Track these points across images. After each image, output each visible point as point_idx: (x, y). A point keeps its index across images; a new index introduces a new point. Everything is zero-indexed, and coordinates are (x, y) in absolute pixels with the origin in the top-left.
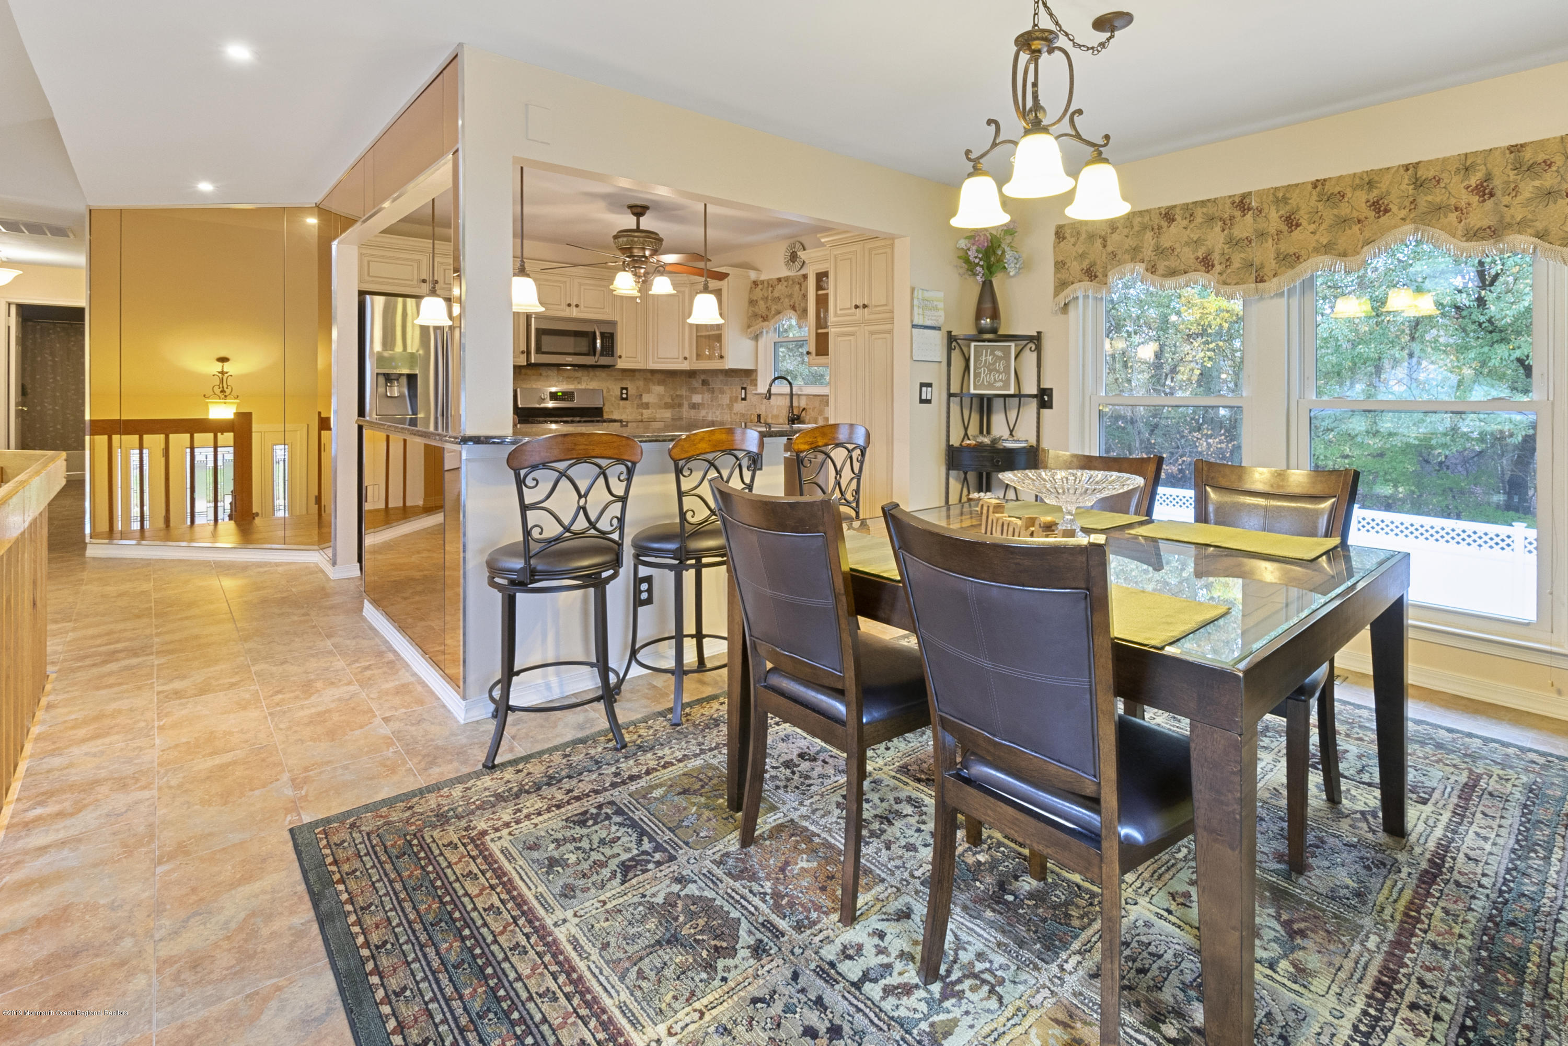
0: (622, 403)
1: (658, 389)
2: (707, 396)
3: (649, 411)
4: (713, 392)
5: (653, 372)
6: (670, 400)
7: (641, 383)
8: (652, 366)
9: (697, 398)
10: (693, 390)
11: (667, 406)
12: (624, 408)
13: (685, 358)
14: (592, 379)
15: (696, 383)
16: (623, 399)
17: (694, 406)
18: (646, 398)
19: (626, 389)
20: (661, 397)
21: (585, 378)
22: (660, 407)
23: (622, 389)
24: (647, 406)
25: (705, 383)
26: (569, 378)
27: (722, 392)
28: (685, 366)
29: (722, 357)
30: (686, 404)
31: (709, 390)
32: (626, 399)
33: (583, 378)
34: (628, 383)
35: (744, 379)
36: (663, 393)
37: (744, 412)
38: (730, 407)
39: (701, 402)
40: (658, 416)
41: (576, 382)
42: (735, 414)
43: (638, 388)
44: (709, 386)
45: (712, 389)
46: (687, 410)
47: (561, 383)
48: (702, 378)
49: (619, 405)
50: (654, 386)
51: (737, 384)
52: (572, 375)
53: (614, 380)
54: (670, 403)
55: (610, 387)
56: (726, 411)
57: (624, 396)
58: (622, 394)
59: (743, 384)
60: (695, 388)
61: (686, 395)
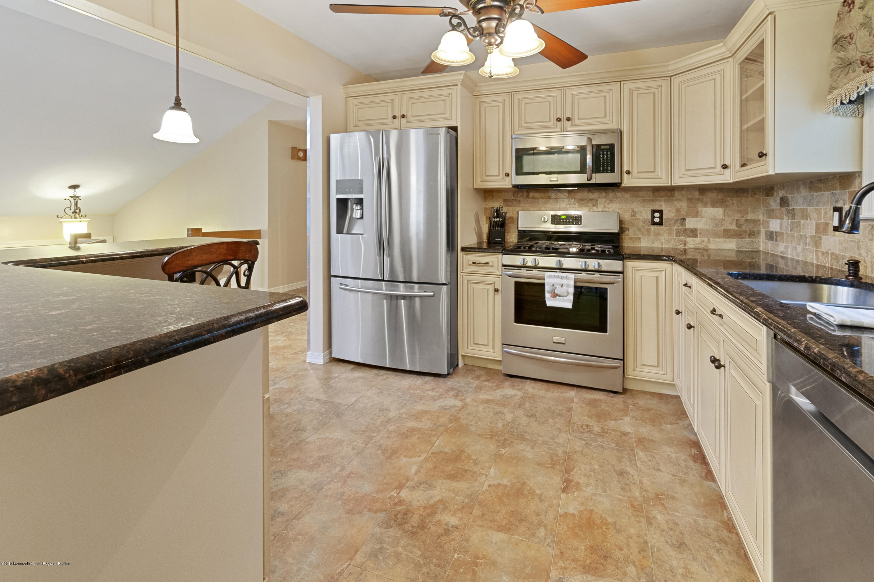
0: (653, 228)
1: (714, 212)
2: (786, 222)
3: (698, 240)
4: (794, 214)
5: (703, 189)
6: (733, 227)
8: (679, 181)
9: (775, 225)
10: (771, 214)
11: (730, 234)
12: (658, 234)
13: (725, 167)
14: (611, 201)
16: (654, 224)
17: (772, 236)
18: (691, 223)
19: (661, 212)
20: (717, 222)
21: (601, 200)
22: (716, 235)
23: (654, 211)
24: (693, 233)
25: (783, 201)
26: (582, 200)
27: (805, 215)
28: (727, 178)
29: (762, 155)
30: (763, 233)
31: (788, 213)
32: (660, 223)
33: (599, 200)
34: (663, 203)
35: (838, 192)
36: (721, 217)
37: (838, 253)
38: (817, 242)
39: (778, 230)
40: (712, 246)
41: (590, 205)
42: (823, 253)
43: (678, 210)
44: (788, 206)
45: (793, 210)
46: (765, 240)
47: (572, 206)
48: (781, 195)
49: (649, 231)
50: (705, 205)
51: (827, 202)
52: (586, 197)
53: (644, 201)
54: (734, 230)
55: (636, 210)
56: (810, 247)
57: (657, 220)
58: (653, 217)
59: (837, 201)
60: (773, 210)
61: (763, 220)
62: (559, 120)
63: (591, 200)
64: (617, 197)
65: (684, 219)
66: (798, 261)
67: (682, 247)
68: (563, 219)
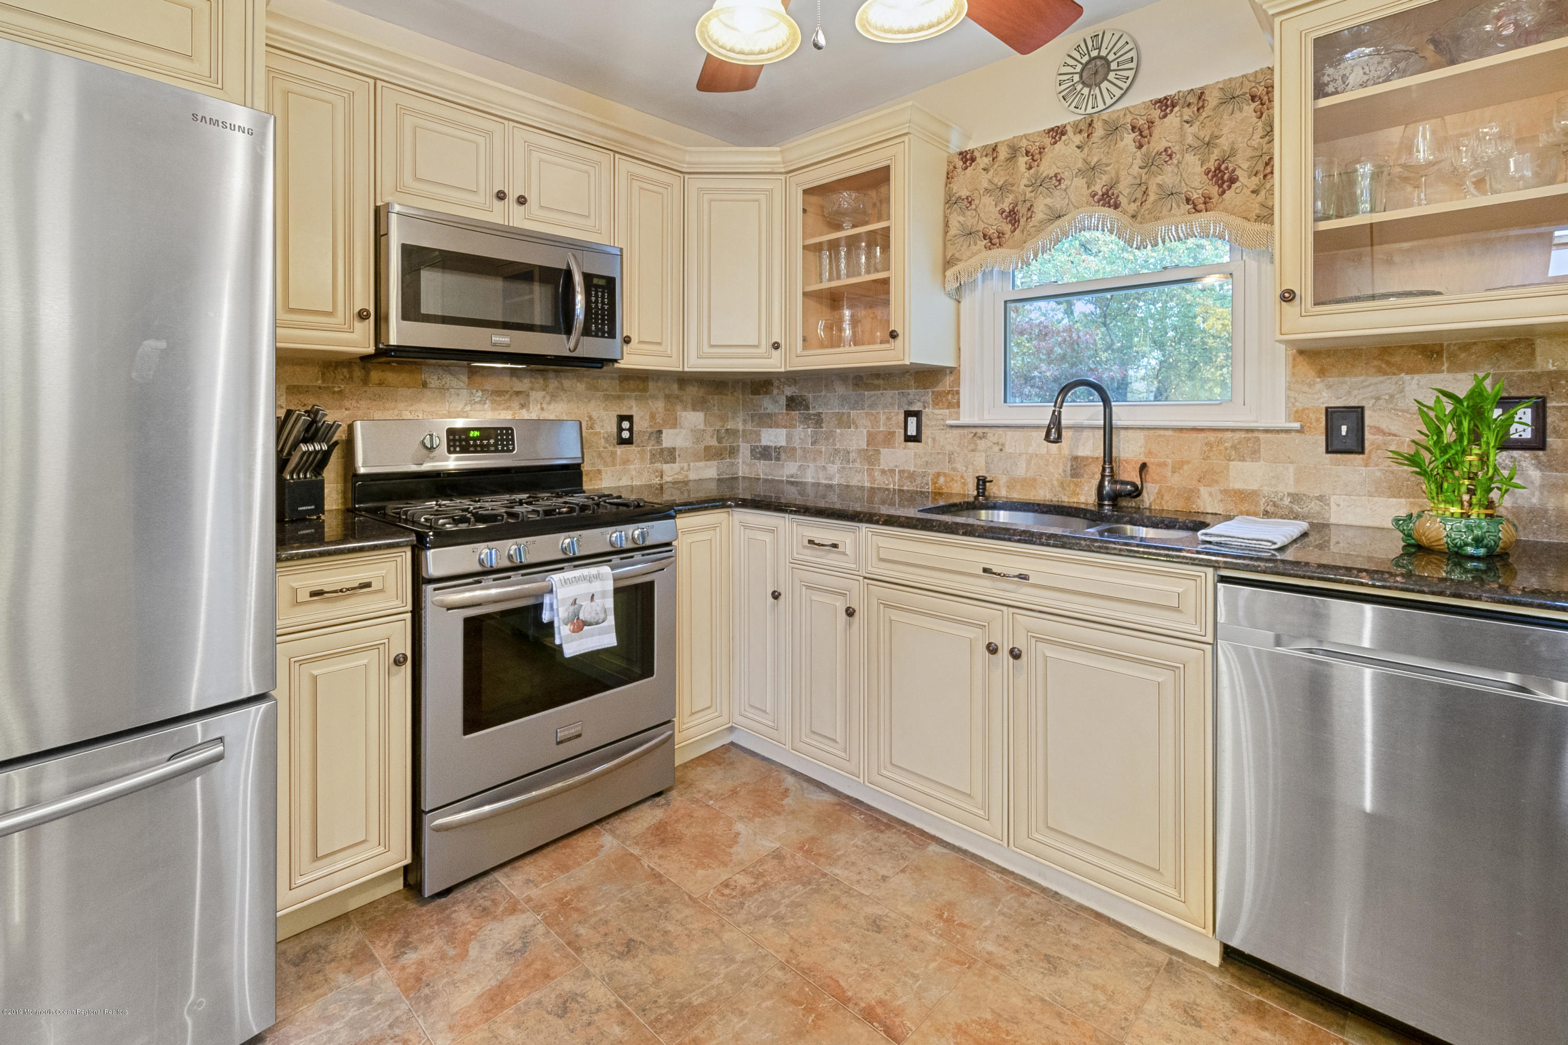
0: (620, 450)
1: (693, 419)
2: (802, 434)
3: (676, 466)
4: (818, 421)
6: (714, 442)
7: (659, 406)
8: (695, 364)
9: (772, 437)
10: (767, 420)
11: (710, 454)
12: (626, 462)
13: (776, 346)
14: (554, 397)
15: (772, 405)
16: (622, 442)
17: (765, 453)
18: (670, 438)
19: (629, 418)
20: (698, 435)
21: (537, 395)
22: (697, 456)
23: (622, 418)
24: (670, 455)
25: (793, 403)
26: (499, 393)
27: (844, 422)
28: (774, 363)
29: (893, 335)
30: (744, 449)
31: (806, 419)
32: (629, 441)
33: (533, 395)
34: (633, 403)
35: (912, 391)
36: (702, 427)
37: (912, 469)
38: (870, 456)
39: (784, 444)
40: (692, 476)
41: (515, 405)
42: (883, 472)
43: (653, 417)
44: (807, 408)
45: (819, 414)
46: (748, 460)
47: (478, 406)
48: (789, 394)
49: (613, 454)
50: (685, 409)
51: (892, 404)
52: (507, 388)
53: (607, 397)
54: (715, 447)
55: (595, 415)
56: (857, 465)
57: (626, 435)
58: (620, 429)
59: (910, 403)
60: (770, 416)
61: (744, 431)
62: (501, 196)
63: (518, 393)
64: (563, 390)
65: (660, 432)
66: (830, 487)
67: (657, 481)
68: (475, 439)
